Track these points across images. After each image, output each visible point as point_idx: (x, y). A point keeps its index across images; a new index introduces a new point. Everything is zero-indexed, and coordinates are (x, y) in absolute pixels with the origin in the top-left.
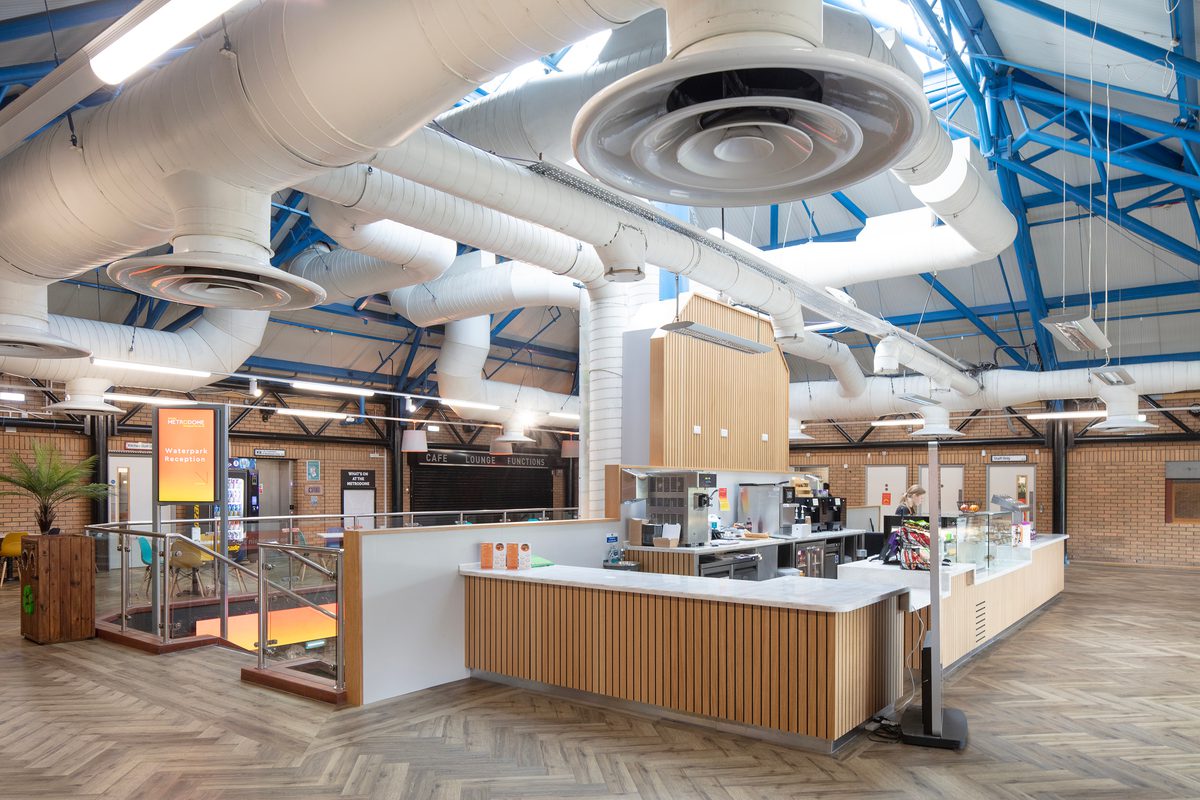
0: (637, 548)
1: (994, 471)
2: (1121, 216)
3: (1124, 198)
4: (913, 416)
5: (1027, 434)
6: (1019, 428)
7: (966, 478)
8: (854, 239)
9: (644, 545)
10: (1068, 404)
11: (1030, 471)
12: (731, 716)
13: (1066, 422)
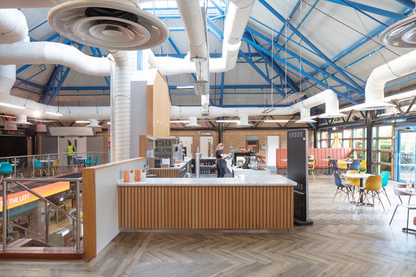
0: (153, 169)
1: (201, 138)
2: (253, 64)
3: (254, 59)
4: (187, 120)
5: (211, 126)
6: (209, 124)
7: (194, 140)
8: (183, 57)
9: (155, 167)
10: (223, 118)
11: (211, 138)
12: (255, 227)
13: (222, 123)
